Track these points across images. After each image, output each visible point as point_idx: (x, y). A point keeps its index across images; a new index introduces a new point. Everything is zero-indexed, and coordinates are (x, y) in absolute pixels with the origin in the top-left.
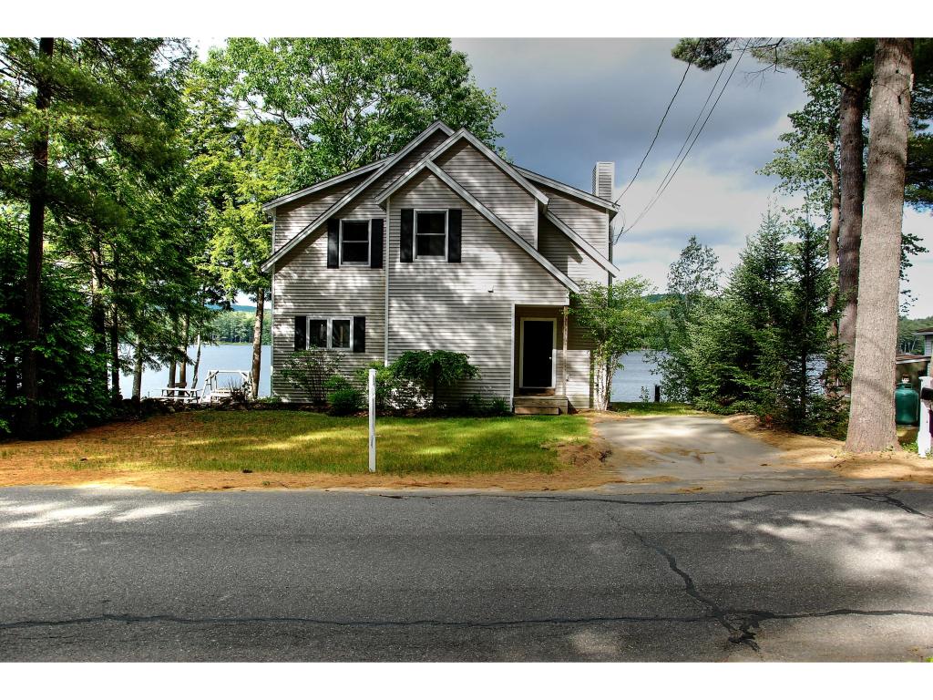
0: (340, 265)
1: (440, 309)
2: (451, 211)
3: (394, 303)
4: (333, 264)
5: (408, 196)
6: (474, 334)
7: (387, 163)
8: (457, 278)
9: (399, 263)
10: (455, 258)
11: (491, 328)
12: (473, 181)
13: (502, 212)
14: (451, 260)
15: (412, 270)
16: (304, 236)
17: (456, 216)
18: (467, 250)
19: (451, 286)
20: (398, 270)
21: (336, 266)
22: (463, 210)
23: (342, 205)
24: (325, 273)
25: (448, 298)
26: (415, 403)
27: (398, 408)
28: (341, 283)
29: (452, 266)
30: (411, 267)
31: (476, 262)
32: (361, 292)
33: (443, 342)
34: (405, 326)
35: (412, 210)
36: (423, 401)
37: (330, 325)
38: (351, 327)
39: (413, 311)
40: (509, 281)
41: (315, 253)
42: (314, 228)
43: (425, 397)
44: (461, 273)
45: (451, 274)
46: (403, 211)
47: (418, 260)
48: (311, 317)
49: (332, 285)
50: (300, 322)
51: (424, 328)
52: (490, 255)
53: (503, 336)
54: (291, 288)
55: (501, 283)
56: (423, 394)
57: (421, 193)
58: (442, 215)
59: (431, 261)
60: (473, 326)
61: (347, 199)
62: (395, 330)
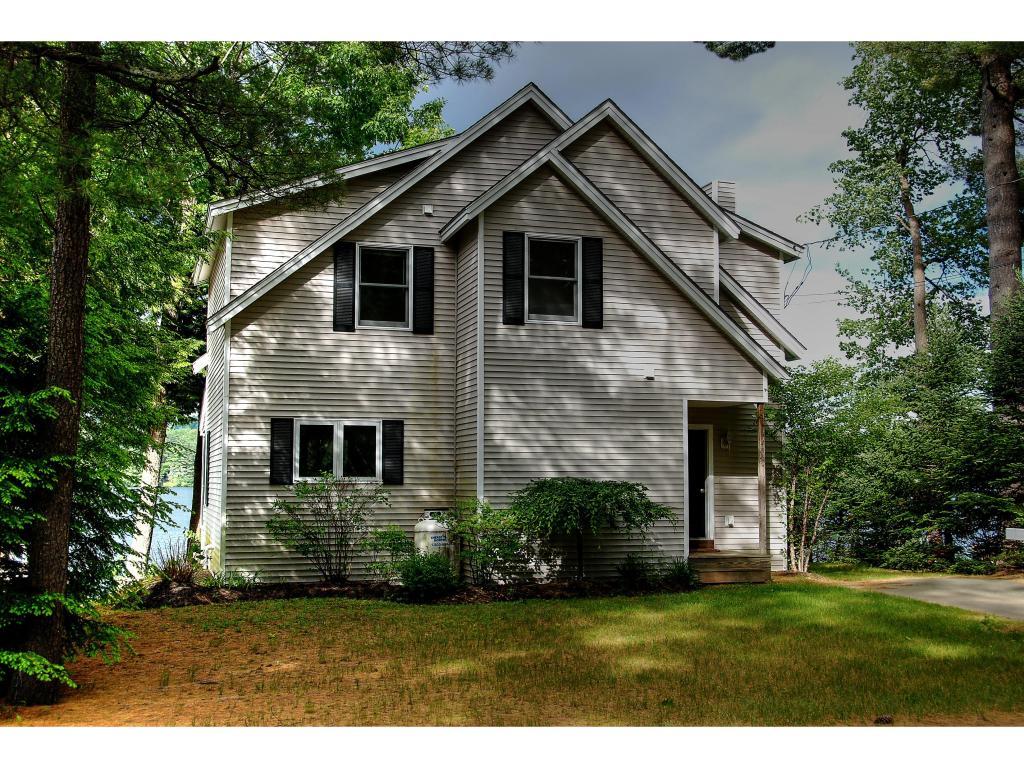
0: (356, 326)
1: (572, 404)
2: (585, 240)
3: (496, 395)
4: (343, 323)
5: (516, 210)
6: (627, 447)
7: (445, 150)
8: (598, 353)
9: (501, 326)
10: (594, 320)
11: (654, 437)
12: (620, 188)
13: (666, 242)
14: (586, 324)
15: (524, 339)
16: (295, 268)
17: (594, 247)
18: (614, 304)
19: (590, 364)
20: (501, 338)
21: (350, 328)
22: (605, 241)
23: (368, 216)
24: (330, 338)
25: (586, 385)
26: (532, 572)
27: (501, 582)
28: (361, 356)
29: (590, 332)
30: (523, 333)
31: (629, 326)
32: (399, 373)
33: (579, 461)
34: (514, 433)
35: (522, 235)
36: (544, 568)
37: (339, 434)
38: (379, 437)
39: (528, 409)
40: (681, 359)
41: (311, 301)
42: (313, 255)
43: (548, 561)
44: (605, 344)
45: (589, 347)
46: (506, 235)
47: (532, 320)
48: (302, 419)
49: (345, 358)
50: (280, 429)
51: (547, 438)
52: (651, 315)
53: (671, 448)
54: (263, 364)
55: (669, 362)
56: (545, 557)
57: (538, 204)
58: (569, 247)
59: (558, 323)
60: (626, 434)
61: (377, 205)
62: (498, 443)
